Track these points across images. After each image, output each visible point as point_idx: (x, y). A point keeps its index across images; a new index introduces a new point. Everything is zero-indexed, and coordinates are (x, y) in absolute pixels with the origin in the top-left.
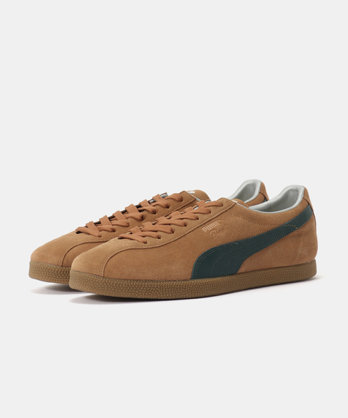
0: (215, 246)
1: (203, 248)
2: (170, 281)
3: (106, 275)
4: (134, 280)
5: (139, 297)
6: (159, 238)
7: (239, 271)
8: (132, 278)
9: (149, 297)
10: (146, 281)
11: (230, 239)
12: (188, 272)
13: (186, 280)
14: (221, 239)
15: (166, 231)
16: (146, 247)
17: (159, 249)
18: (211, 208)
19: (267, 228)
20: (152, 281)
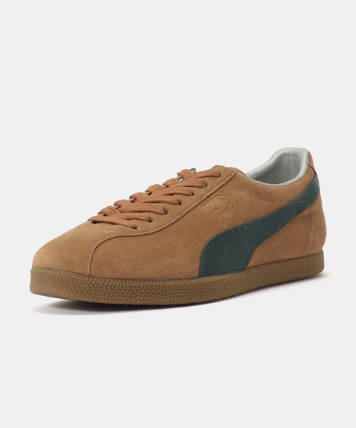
0: (221, 231)
1: (208, 235)
2: (175, 280)
3: (93, 273)
4: (130, 280)
5: (136, 303)
6: (150, 221)
7: (249, 265)
8: (126, 277)
9: (149, 303)
10: (145, 280)
11: (238, 222)
12: (194, 267)
13: (193, 278)
14: (227, 221)
15: (157, 211)
16: (138, 234)
17: (154, 236)
18: (207, 179)
19: (277, 205)
20: (153, 280)
